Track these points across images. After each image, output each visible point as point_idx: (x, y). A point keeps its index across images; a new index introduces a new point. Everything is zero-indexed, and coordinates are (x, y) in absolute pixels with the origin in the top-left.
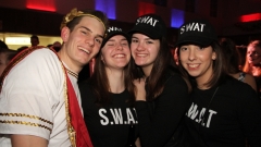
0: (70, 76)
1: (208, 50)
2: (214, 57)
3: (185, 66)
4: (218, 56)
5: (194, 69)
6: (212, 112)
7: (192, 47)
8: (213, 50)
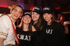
0: (13, 22)
1: (51, 15)
2: (52, 16)
3: (45, 19)
4: (53, 16)
5: (47, 20)
6: (52, 30)
7: (47, 14)
8: (52, 15)
